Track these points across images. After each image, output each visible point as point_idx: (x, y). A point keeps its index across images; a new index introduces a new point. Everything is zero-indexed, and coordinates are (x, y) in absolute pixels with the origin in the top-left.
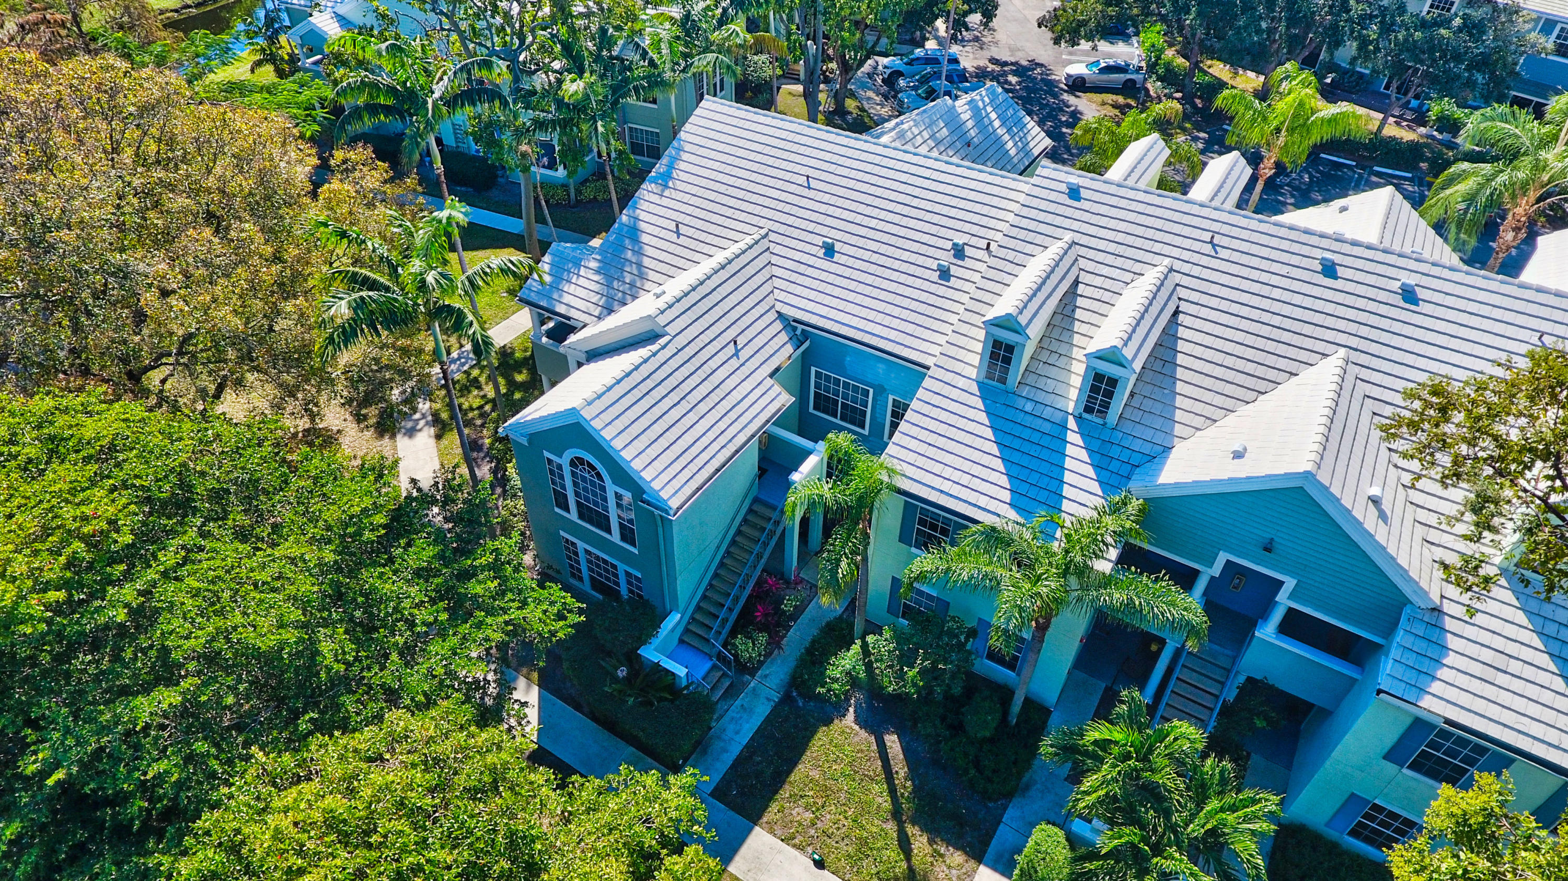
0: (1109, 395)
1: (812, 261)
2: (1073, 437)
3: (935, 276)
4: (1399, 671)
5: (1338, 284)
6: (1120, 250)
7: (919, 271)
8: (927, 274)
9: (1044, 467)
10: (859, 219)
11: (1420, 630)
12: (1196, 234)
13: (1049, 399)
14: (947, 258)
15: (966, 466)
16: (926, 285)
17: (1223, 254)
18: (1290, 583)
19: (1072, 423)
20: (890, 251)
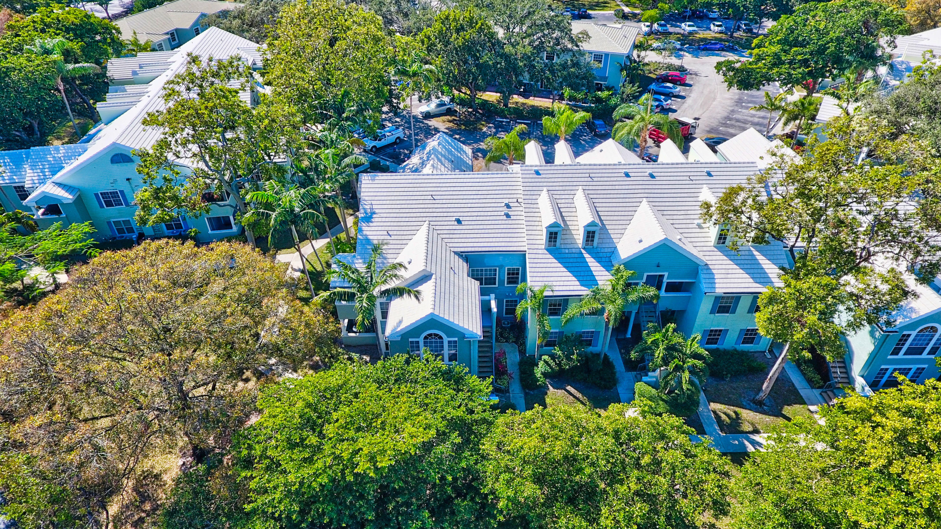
0: (593, 237)
1: (454, 227)
2: (586, 255)
3: (505, 217)
4: (707, 285)
5: (632, 179)
6: (564, 188)
7: (498, 218)
8: (501, 218)
9: (584, 269)
10: (462, 205)
11: (705, 272)
12: (583, 175)
13: (571, 246)
14: (505, 210)
15: (559, 279)
16: (503, 222)
17: (595, 179)
18: (666, 274)
19: (583, 251)
20: (482, 214)
